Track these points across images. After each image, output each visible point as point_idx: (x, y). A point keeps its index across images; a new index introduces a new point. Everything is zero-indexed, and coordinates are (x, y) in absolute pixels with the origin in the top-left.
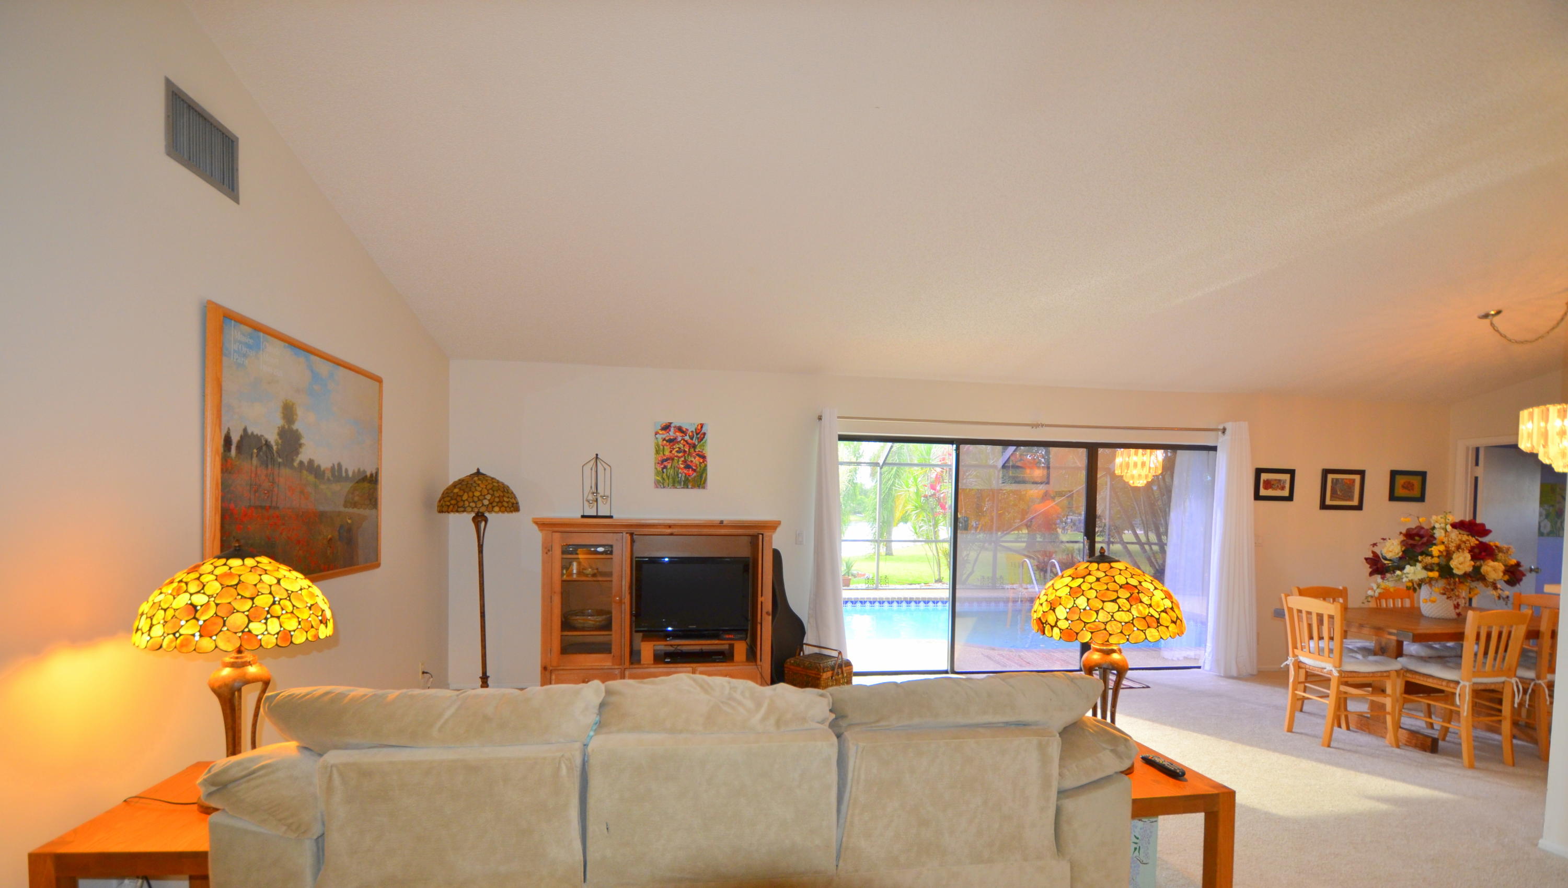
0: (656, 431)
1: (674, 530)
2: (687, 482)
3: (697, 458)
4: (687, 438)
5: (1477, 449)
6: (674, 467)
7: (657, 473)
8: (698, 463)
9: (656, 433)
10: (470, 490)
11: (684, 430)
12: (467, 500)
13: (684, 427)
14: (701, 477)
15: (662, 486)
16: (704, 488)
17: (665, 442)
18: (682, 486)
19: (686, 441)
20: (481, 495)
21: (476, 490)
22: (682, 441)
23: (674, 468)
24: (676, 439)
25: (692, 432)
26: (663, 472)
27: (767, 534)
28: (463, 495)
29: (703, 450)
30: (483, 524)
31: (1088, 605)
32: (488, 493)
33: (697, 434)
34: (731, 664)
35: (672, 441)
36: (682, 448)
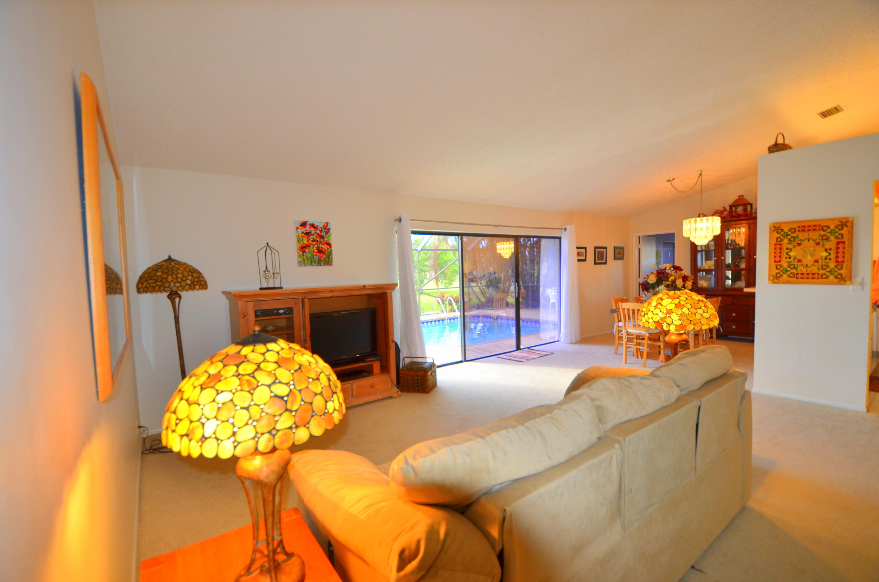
0: (297, 227)
1: (334, 294)
2: (320, 261)
3: (326, 245)
4: (318, 232)
5: (639, 237)
6: (311, 251)
7: (299, 256)
8: (326, 248)
9: (297, 228)
10: (173, 273)
11: (316, 226)
12: (172, 281)
13: (316, 224)
14: (329, 258)
15: (303, 265)
16: (331, 265)
17: (303, 234)
18: (317, 264)
19: (318, 234)
20: (183, 276)
21: (178, 273)
22: (315, 234)
23: (311, 253)
24: (310, 232)
25: (321, 228)
26: (304, 255)
27: (388, 292)
28: (167, 278)
29: (329, 239)
30: (177, 300)
31: (689, 312)
32: (189, 275)
33: (325, 229)
34: (372, 377)
35: (308, 234)
36: (315, 239)
